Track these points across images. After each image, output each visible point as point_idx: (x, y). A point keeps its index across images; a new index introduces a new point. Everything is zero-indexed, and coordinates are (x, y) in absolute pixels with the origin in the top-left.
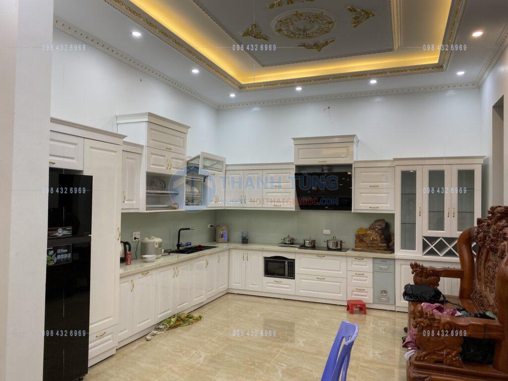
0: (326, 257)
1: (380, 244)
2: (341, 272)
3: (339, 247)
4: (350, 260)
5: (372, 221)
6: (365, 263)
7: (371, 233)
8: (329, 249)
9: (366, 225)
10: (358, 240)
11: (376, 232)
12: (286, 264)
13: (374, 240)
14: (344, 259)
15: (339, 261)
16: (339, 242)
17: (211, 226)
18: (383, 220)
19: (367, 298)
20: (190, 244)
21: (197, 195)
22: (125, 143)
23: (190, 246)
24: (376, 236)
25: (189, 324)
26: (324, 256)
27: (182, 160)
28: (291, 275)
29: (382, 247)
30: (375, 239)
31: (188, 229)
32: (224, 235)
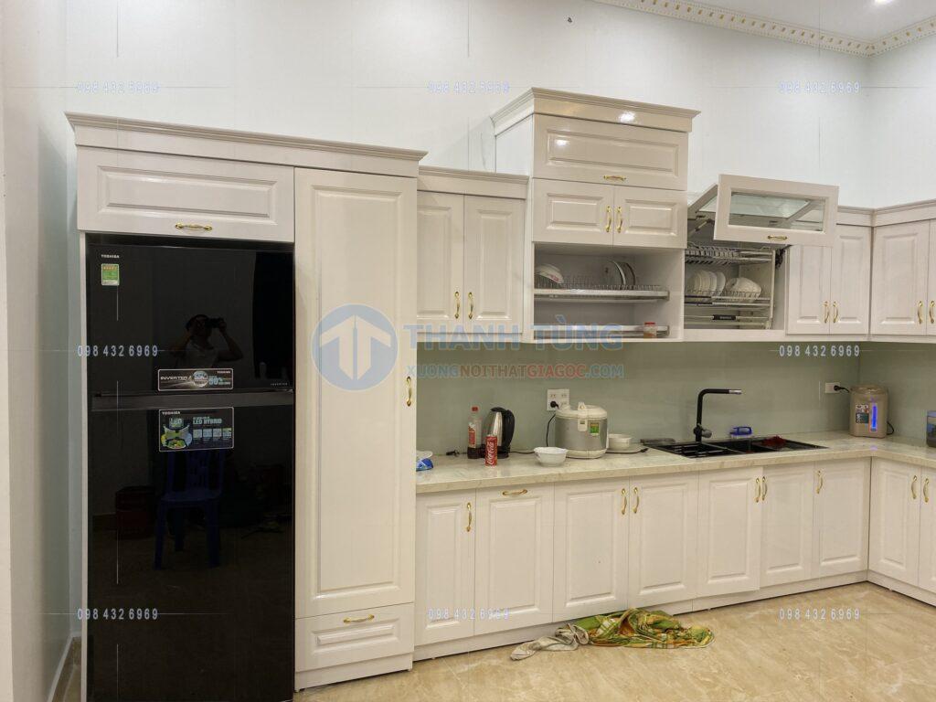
17: (837, 388)
20: (750, 432)
21: (756, 301)
22: (425, 171)
23: (749, 436)
25: (651, 647)
27: (671, 205)
31: (726, 392)
32: (871, 417)
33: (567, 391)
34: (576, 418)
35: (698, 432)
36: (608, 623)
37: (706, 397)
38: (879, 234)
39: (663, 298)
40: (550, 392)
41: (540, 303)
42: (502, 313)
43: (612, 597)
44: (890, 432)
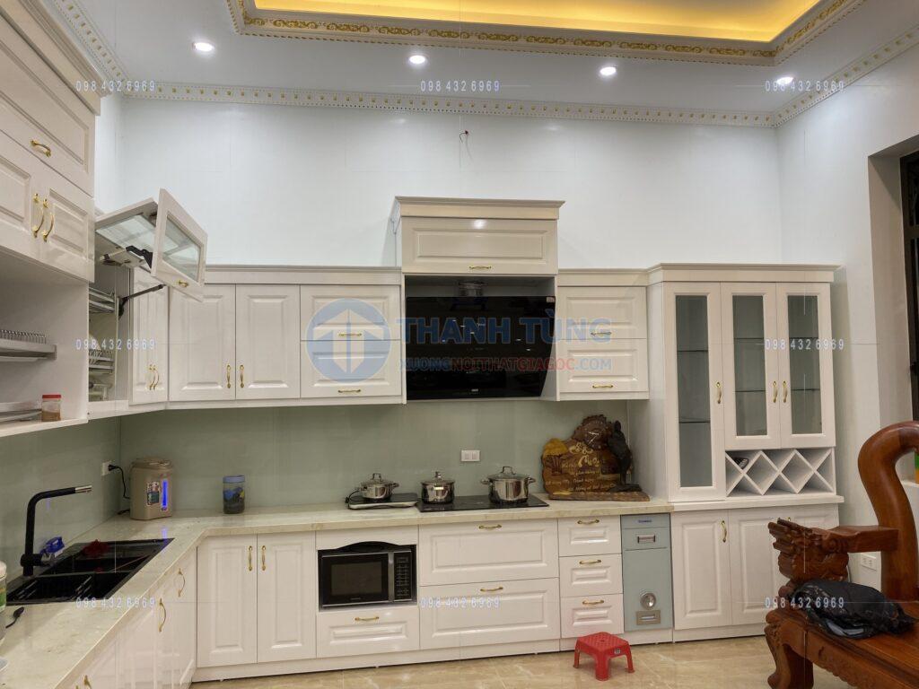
0: (505, 528)
1: (602, 476)
2: (543, 564)
3: (522, 495)
4: (565, 526)
5: (578, 419)
6: (600, 532)
7: (578, 450)
8: (495, 502)
9: (563, 430)
10: (549, 471)
11: (589, 447)
12: (391, 561)
13: (585, 467)
14: (552, 527)
15: (539, 534)
17: (111, 468)
18: (601, 418)
19: (611, 621)
24: (591, 457)
26: (498, 525)
27: (83, 214)
29: (605, 482)
30: (590, 464)
31: (71, 491)
32: (161, 496)
35: (31, 561)
37: (40, 504)
39: (46, 355)
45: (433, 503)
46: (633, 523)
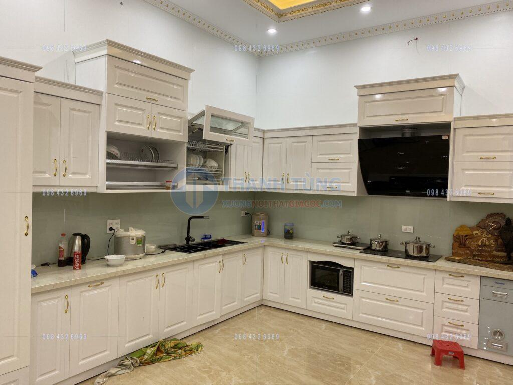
0: (401, 269)
1: (495, 253)
2: (424, 294)
3: (424, 254)
4: (440, 275)
5: (483, 215)
6: (466, 284)
7: (480, 234)
8: (408, 256)
9: (471, 220)
10: (457, 244)
11: (489, 232)
12: (341, 273)
13: (483, 245)
14: (432, 274)
15: (423, 276)
16: (424, 247)
17: (246, 213)
18: (502, 215)
20: (211, 237)
21: (216, 171)
22: (39, 80)
23: (211, 239)
24: (489, 239)
26: (398, 266)
27: (180, 118)
28: (348, 290)
29: (498, 257)
30: (487, 243)
31: (202, 217)
32: (261, 227)
33: (119, 221)
34: (129, 236)
35: (188, 238)
36: (150, 351)
37: (192, 220)
38: (266, 141)
39: (175, 168)
40: (109, 221)
41: (110, 169)
42: (85, 174)
43: (150, 336)
44: (268, 233)
45: (374, 250)
46: (492, 283)
